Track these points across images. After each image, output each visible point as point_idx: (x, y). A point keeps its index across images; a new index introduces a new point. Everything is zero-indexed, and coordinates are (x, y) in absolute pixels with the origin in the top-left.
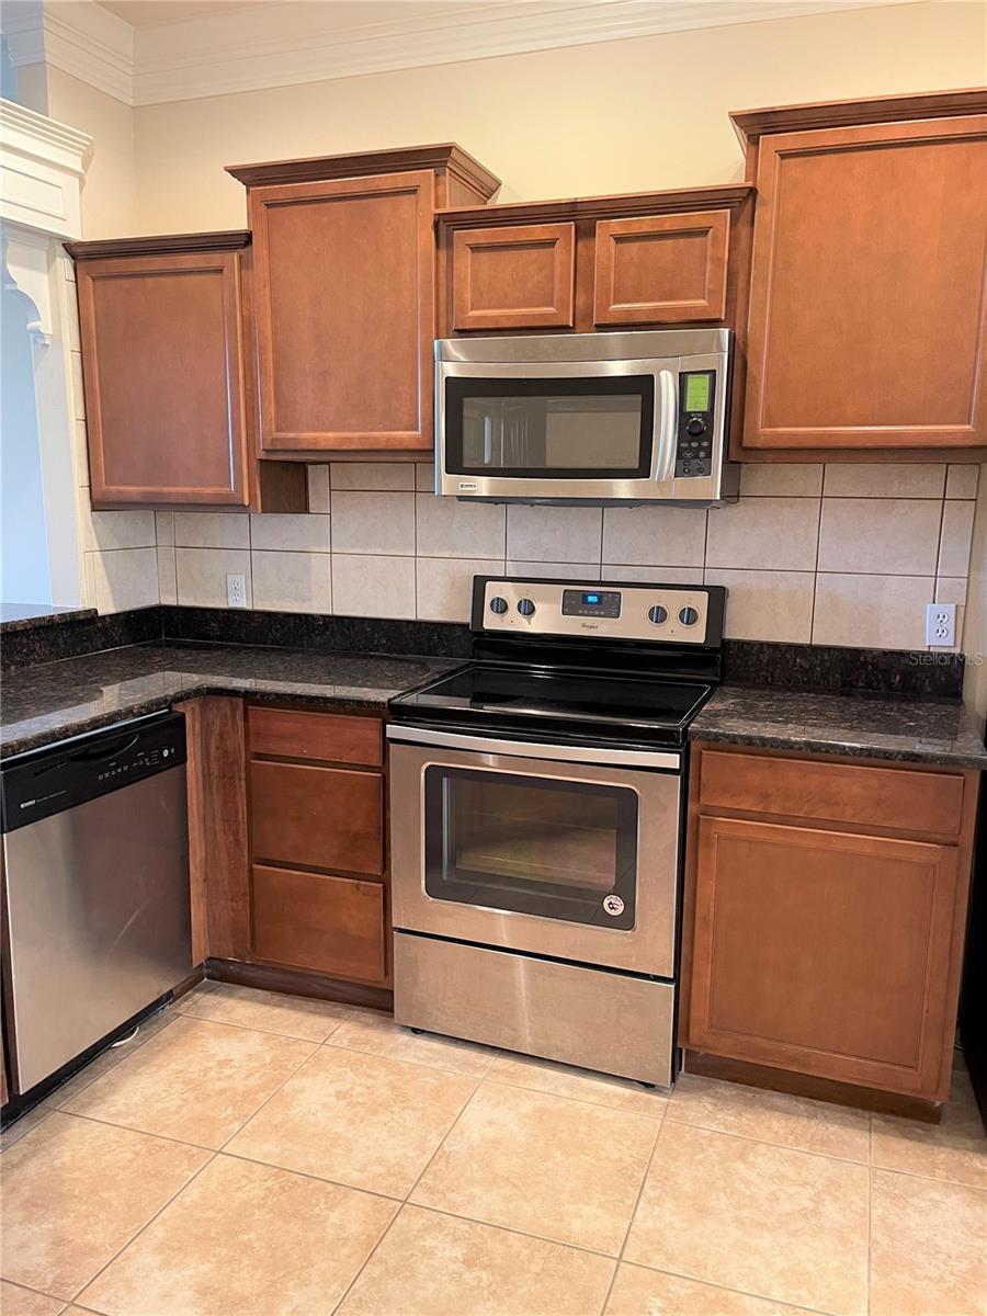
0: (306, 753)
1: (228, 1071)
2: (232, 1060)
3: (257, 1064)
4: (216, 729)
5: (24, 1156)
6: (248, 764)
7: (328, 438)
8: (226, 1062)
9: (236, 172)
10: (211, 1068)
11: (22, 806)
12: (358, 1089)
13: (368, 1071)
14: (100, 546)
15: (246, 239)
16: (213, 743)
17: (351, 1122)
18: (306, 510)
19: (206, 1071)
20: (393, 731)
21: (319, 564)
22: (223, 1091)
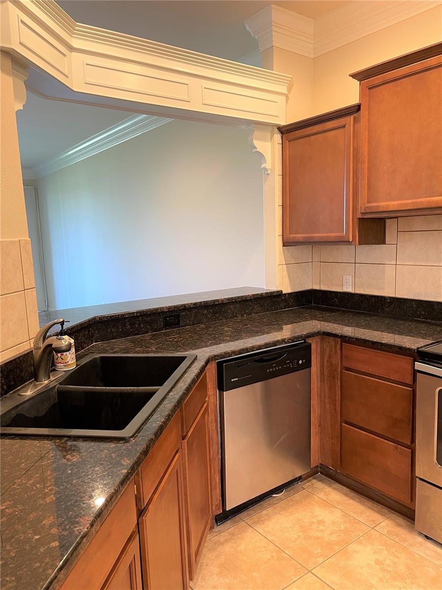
0: (370, 371)
1: (322, 528)
2: (325, 522)
3: (337, 529)
4: (327, 352)
5: (226, 539)
6: (341, 371)
7: (393, 204)
8: (321, 522)
9: (354, 76)
10: (314, 523)
11: (232, 380)
12: (388, 562)
13: (395, 553)
14: (286, 262)
15: (358, 108)
16: (326, 359)
17: (381, 580)
18: (384, 242)
19: (312, 523)
20: (419, 366)
21: (389, 270)
22: (317, 538)
